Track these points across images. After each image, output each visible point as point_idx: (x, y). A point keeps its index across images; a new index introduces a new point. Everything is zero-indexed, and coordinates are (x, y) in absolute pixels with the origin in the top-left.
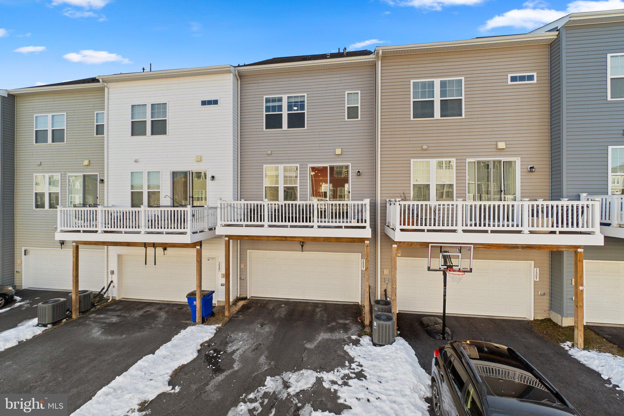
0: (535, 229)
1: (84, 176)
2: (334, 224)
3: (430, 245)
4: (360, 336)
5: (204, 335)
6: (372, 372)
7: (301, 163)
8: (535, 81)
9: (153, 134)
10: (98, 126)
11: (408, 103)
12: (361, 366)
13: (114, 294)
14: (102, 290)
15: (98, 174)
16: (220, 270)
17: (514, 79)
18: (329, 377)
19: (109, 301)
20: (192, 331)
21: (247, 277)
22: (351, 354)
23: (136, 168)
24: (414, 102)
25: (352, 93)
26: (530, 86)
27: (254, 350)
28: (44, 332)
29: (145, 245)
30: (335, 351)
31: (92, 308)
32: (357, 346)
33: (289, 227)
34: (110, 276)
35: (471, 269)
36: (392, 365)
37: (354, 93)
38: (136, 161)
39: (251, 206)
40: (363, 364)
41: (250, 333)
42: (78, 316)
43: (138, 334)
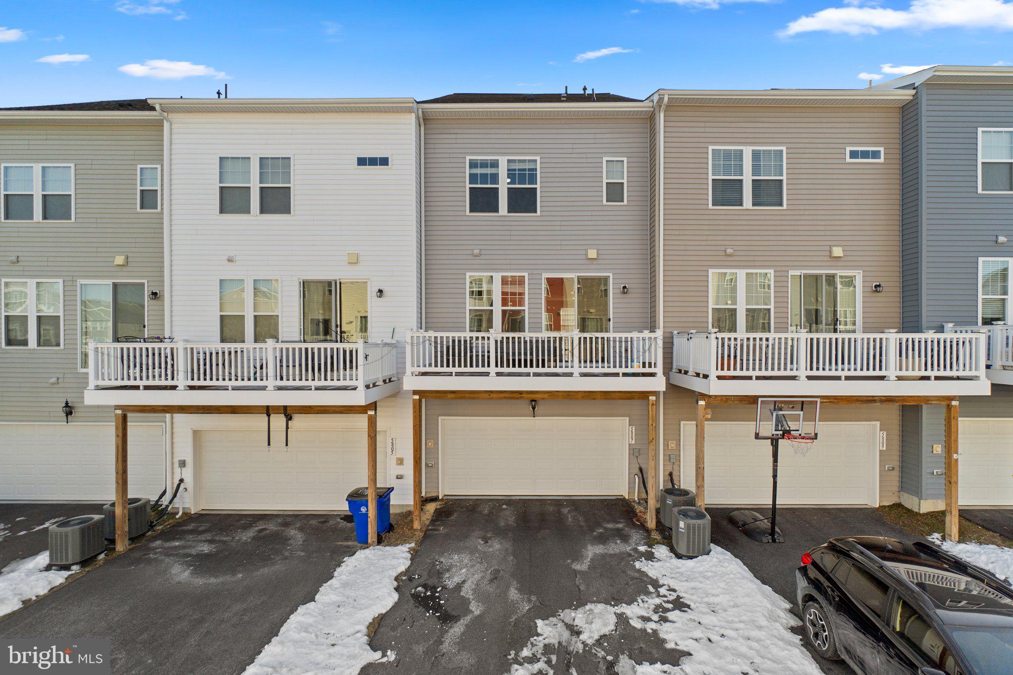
0: (904, 373)
1: (115, 286)
2: (600, 370)
3: (760, 399)
4: (650, 546)
5: (394, 562)
6: (694, 597)
7: (530, 272)
8: (882, 160)
9: (263, 211)
10: (144, 192)
11: (704, 181)
12: (674, 591)
13: (187, 503)
14: (161, 497)
15: (145, 281)
16: (394, 452)
17: (853, 154)
18: (634, 611)
19: (177, 517)
20: (366, 558)
21: (438, 463)
22: (650, 575)
23: (231, 272)
24: (713, 180)
25: (613, 161)
26: (874, 166)
27: (491, 581)
28: (70, 580)
29: (268, 411)
30: (624, 572)
31: (149, 530)
32: (653, 561)
33: (532, 375)
34: (177, 470)
35: (816, 435)
36: (722, 585)
37: (617, 161)
38: (229, 260)
39: (448, 342)
40: (676, 588)
41: (472, 553)
42: (127, 546)
43: (265, 570)
